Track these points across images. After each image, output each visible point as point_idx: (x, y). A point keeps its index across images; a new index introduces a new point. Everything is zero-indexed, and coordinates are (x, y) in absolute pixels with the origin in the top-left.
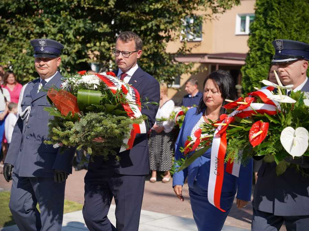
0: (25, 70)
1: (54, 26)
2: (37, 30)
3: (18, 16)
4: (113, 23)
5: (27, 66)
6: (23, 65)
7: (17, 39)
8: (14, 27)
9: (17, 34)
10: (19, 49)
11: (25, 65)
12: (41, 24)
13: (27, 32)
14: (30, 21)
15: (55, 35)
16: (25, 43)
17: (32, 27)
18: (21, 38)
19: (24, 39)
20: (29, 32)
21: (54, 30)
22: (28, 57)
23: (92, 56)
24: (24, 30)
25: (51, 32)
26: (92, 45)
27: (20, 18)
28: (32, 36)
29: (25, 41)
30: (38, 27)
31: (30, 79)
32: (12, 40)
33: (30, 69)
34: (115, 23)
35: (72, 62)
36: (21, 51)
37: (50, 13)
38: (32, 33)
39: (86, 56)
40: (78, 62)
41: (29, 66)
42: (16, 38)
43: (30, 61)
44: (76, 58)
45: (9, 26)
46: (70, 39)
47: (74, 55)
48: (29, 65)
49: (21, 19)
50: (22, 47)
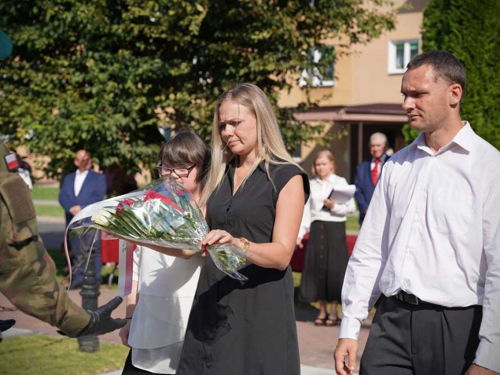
0: (59, 142)
1: (102, 71)
2: (78, 77)
3: (48, 59)
4: (195, 61)
5: (62, 135)
6: (55, 134)
7: (45, 93)
8: (40, 75)
9: (45, 84)
10: (49, 108)
11: (58, 134)
12: (83, 69)
13: (60, 80)
14: (66, 63)
15: (104, 83)
16: (58, 99)
17: (68, 74)
18: (51, 91)
19: (57, 92)
20: (64, 81)
21: (103, 77)
22: (63, 121)
23: (162, 116)
24: (55, 77)
25: (99, 80)
26: (163, 98)
27: (50, 62)
28: (68, 87)
29: (56, 96)
30: (77, 74)
31: (66, 154)
32: (37, 94)
33: (66, 139)
34: (199, 61)
35: (132, 126)
36: (51, 112)
37: (95, 50)
38: (68, 82)
39: (154, 115)
40: (141, 125)
41: (66, 134)
42: (44, 90)
43: (67, 127)
44: (138, 121)
45: (32, 74)
46: (129, 88)
47: (134, 115)
48: (64, 132)
49: (53, 63)
50: (53, 106)
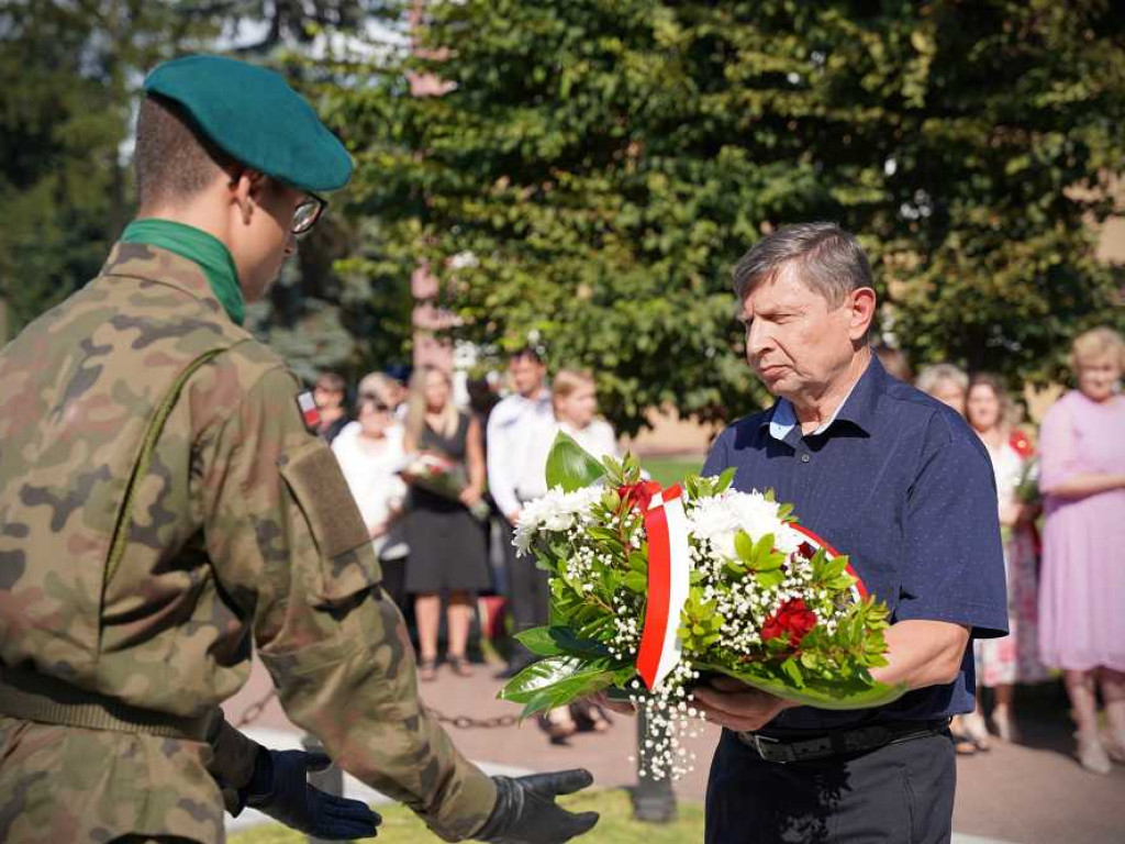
0: (589, 357)
1: (683, 198)
2: (629, 216)
3: (565, 177)
4: (890, 167)
5: (596, 343)
6: (580, 342)
7: (560, 253)
8: (550, 213)
9: (558, 232)
10: (568, 286)
11: (588, 341)
12: (640, 195)
13: (591, 224)
14: (603, 185)
15: (685, 226)
16: (587, 265)
17: (610, 208)
18: (572, 248)
19: (584, 248)
20: (599, 225)
21: (683, 212)
22: (597, 312)
24: (581, 218)
25: (675, 219)
27: (569, 185)
28: (609, 237)
29: (584, 258)
30: (629, 207)
32: (545, 256)
33: (604, 352)
34: (899, 167)
36: (574, 292)
37: (669, 152)
38: (608, 227)
41: (604, 342)
42: (557, 247)
43: (606, 324)
45: (533, 212)
46: (741, 234)
48: (600, 337)
49: (576, 186)
50: (576, 279)
